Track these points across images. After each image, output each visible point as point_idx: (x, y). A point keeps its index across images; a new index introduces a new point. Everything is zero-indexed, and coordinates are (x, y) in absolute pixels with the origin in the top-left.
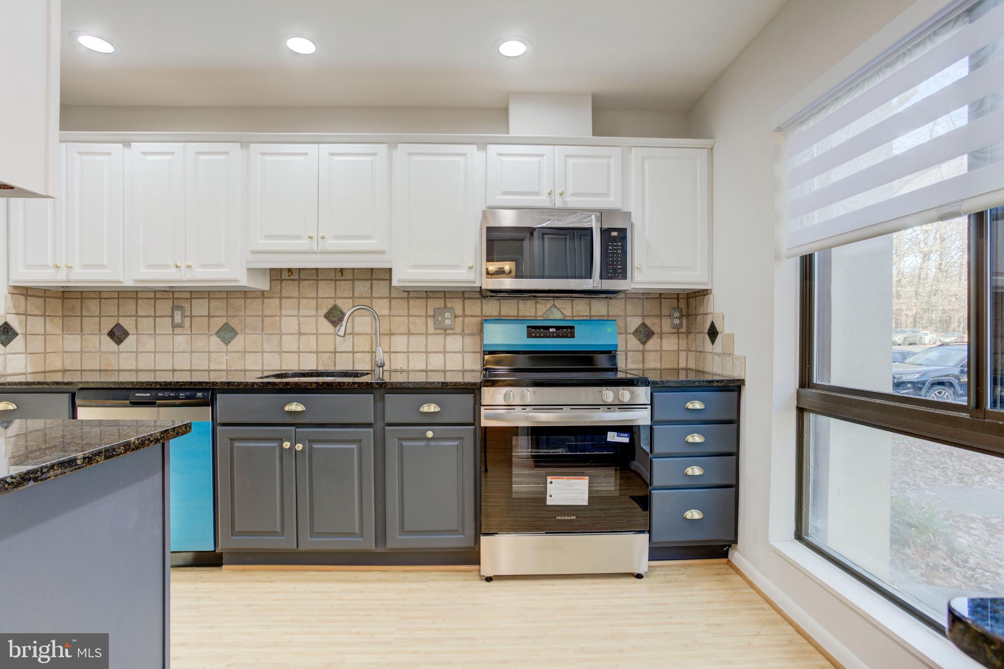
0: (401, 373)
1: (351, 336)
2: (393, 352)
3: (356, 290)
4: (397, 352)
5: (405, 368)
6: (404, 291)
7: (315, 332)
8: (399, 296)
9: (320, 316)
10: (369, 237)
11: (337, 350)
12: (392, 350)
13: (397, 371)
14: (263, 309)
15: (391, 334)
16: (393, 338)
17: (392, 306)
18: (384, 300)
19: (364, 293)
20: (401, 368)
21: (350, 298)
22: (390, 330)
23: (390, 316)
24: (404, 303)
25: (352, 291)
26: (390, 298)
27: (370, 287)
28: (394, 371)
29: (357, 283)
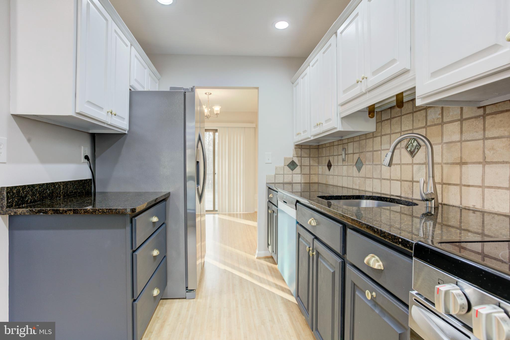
0: (474, 213)
1: (425, 166)
2: (465, 185)
3: (429, 118)
4: (469, 186)
5: (479, 206)
6: (479, 108)
7: (399, 162)
8: (473, 115)
9: (403, 148)
10: (393, 61)
11: (414, 180)
12: (463, 183)
13: (469, 210)
14: (373, 146)
15: (462, 163)
16: (464, 167)
17: (464, 129)
18: (454, 123)
19: (435, 120)
20: (474, 206)
21: (423, 127)
22: (461, 158)
23: (461, 141)
24: (479, 123)
25: (425, 120)
26: (462, 120)
27: (440, 112)
28: (465, 209)
29: (429, 111)
